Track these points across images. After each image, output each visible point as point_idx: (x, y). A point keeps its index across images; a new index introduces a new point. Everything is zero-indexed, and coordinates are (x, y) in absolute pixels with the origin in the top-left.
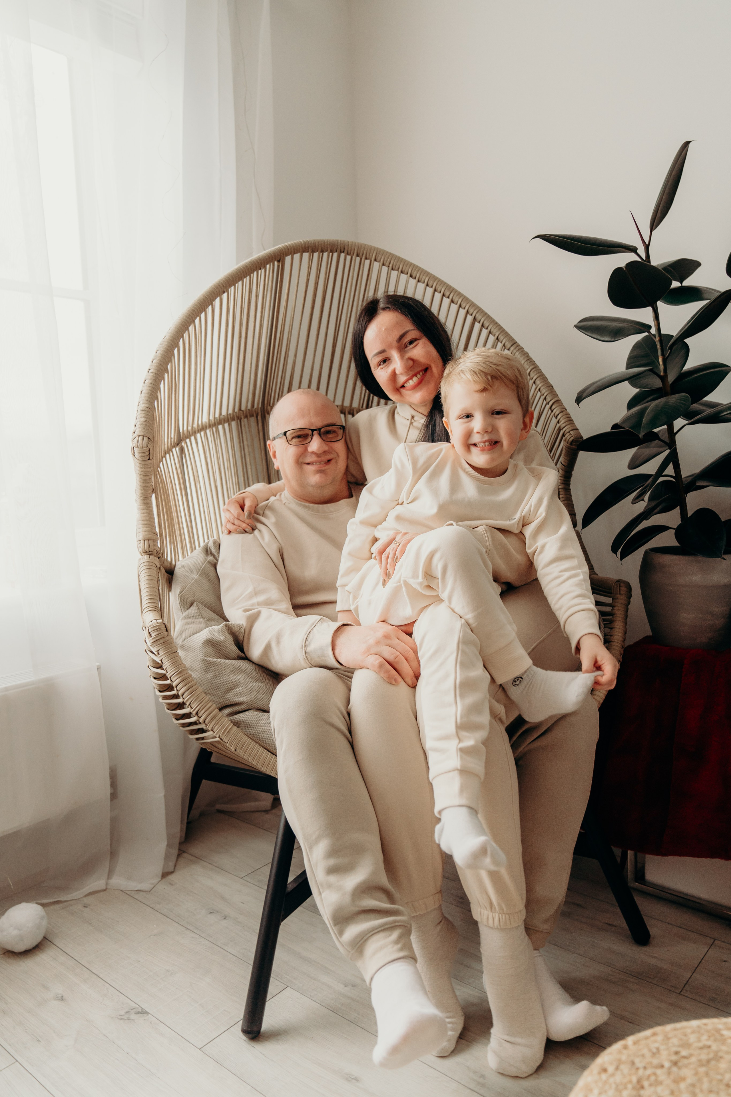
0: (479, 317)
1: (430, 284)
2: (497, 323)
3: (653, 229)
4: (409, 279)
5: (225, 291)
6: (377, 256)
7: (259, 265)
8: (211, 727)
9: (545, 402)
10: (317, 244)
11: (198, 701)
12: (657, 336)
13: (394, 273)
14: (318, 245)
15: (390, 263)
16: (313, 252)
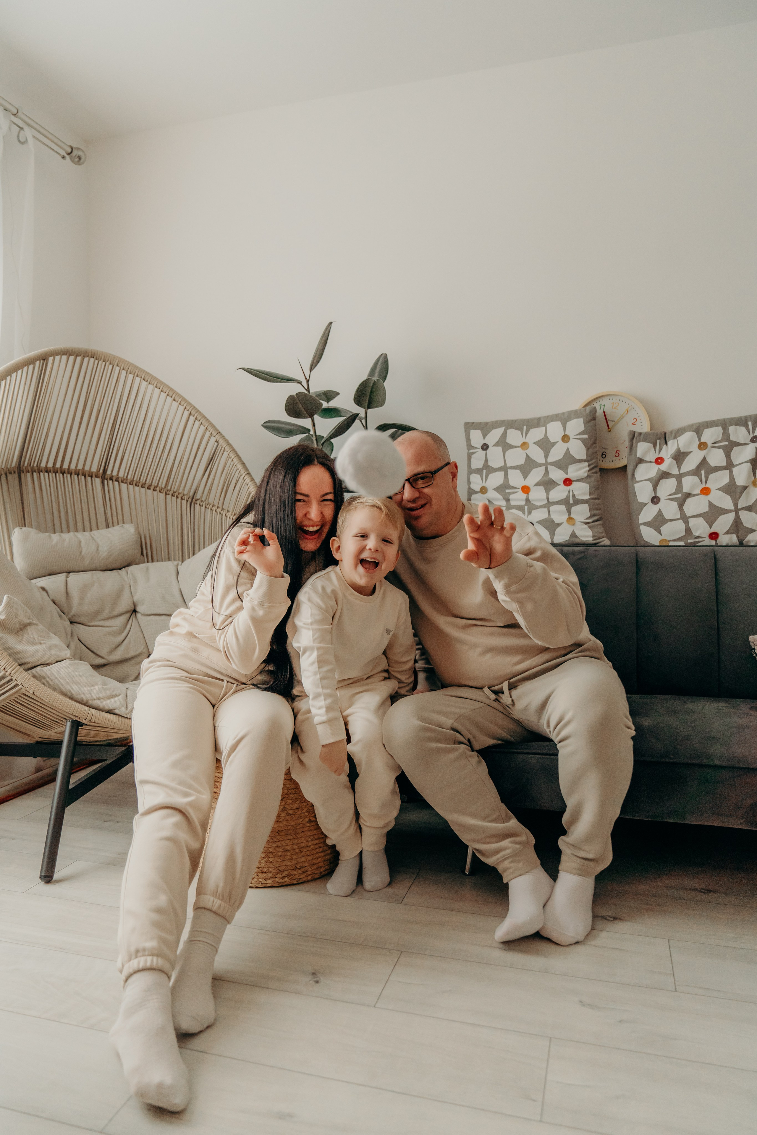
0: (193, 412)
1: (158, 386)
2: (206, 418)
3: (312, 369)
4: (154, 390)
5: (4, 379)
6: (119, 362)
7: (30, 362)
8: (15, 677)
9: (240, 474)
10: (73, 350)
11: (6, 659)
12: (314, 436)
13: (131, 376)
14: (75, 351)
15: (128, 369)
16: (70, 355)
